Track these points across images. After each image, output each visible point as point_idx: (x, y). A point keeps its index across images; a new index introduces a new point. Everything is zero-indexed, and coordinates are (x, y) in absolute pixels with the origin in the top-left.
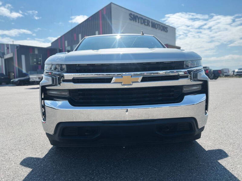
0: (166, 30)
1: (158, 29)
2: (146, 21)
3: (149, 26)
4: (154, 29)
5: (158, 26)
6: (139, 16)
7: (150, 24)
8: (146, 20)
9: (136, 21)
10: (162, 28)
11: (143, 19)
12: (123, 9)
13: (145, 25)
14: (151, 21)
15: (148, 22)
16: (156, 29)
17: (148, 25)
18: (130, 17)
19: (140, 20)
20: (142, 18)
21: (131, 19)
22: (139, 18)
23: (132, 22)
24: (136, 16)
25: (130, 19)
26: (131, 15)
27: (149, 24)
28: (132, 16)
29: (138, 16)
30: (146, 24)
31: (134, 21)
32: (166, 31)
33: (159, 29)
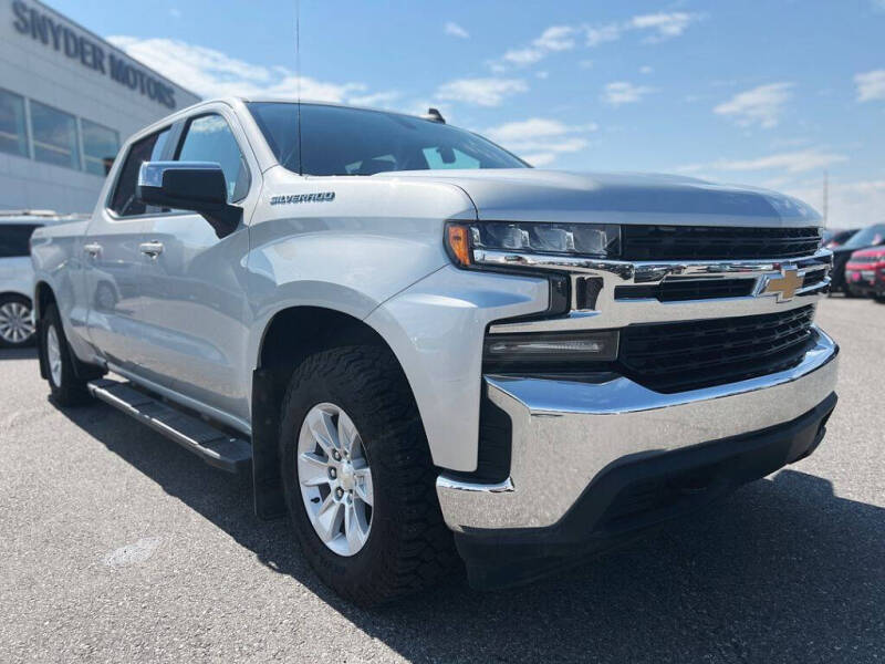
0: (168, 100)
1: (138, 90)
2: (88, 48)
3: (103, 72)
4: (124, 89)
5: (138, 77)
6: (57, 21)
7: (106, 64)
8: (88, 43)
9: (45, 41)
10: (152, 87)
11: (73, 36)
13: (84, 61)
14: (107, 51)
15: (98, 54)
16: (132, 87)
17: (97, 65)
18: (15, 18)
19: (62, 41)
20: (68, 34)
21: (22, 25)
22: (56, 30)
23: (27, 41)
24: (44, 18)
25: (16, 25)
26: (21, 10)
27: (101, 63)
28: (27, 16)
29: (50, 21)
30: (89, 59)
31: (34, 36)
32: (166, 104)
33: (143, 91)
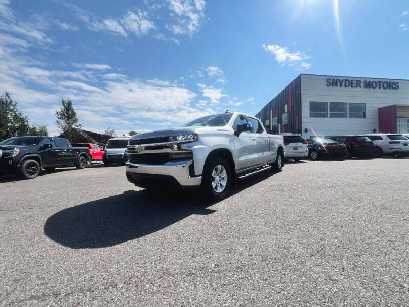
0: (395, 87)
1: (378, 88)
3: (360, 87)
5: (378, 83)
6: (342, 79)
7: (362, 84)
8: (354, 81)
9: (337, 86)
10: (385, 85)
11: (348, 81)
12: (317, 76)
13: (352, 87)
14: (363, 80)
15: (359, 82)
16: (374, 88)
18: (326, 83)
19: (343, 83)
20: (346, 80)
21: (329, 84)
22: (341, 82)
23: (331, 88)
24: (337, 80)
25: (327, 85)
26: (329, 81)
27: (359, 85)
28: (331, 81)
29: (340, 80)
30: (354, 85)
31: (333, 86)
32: (395, 89)
33: (380, 88)
